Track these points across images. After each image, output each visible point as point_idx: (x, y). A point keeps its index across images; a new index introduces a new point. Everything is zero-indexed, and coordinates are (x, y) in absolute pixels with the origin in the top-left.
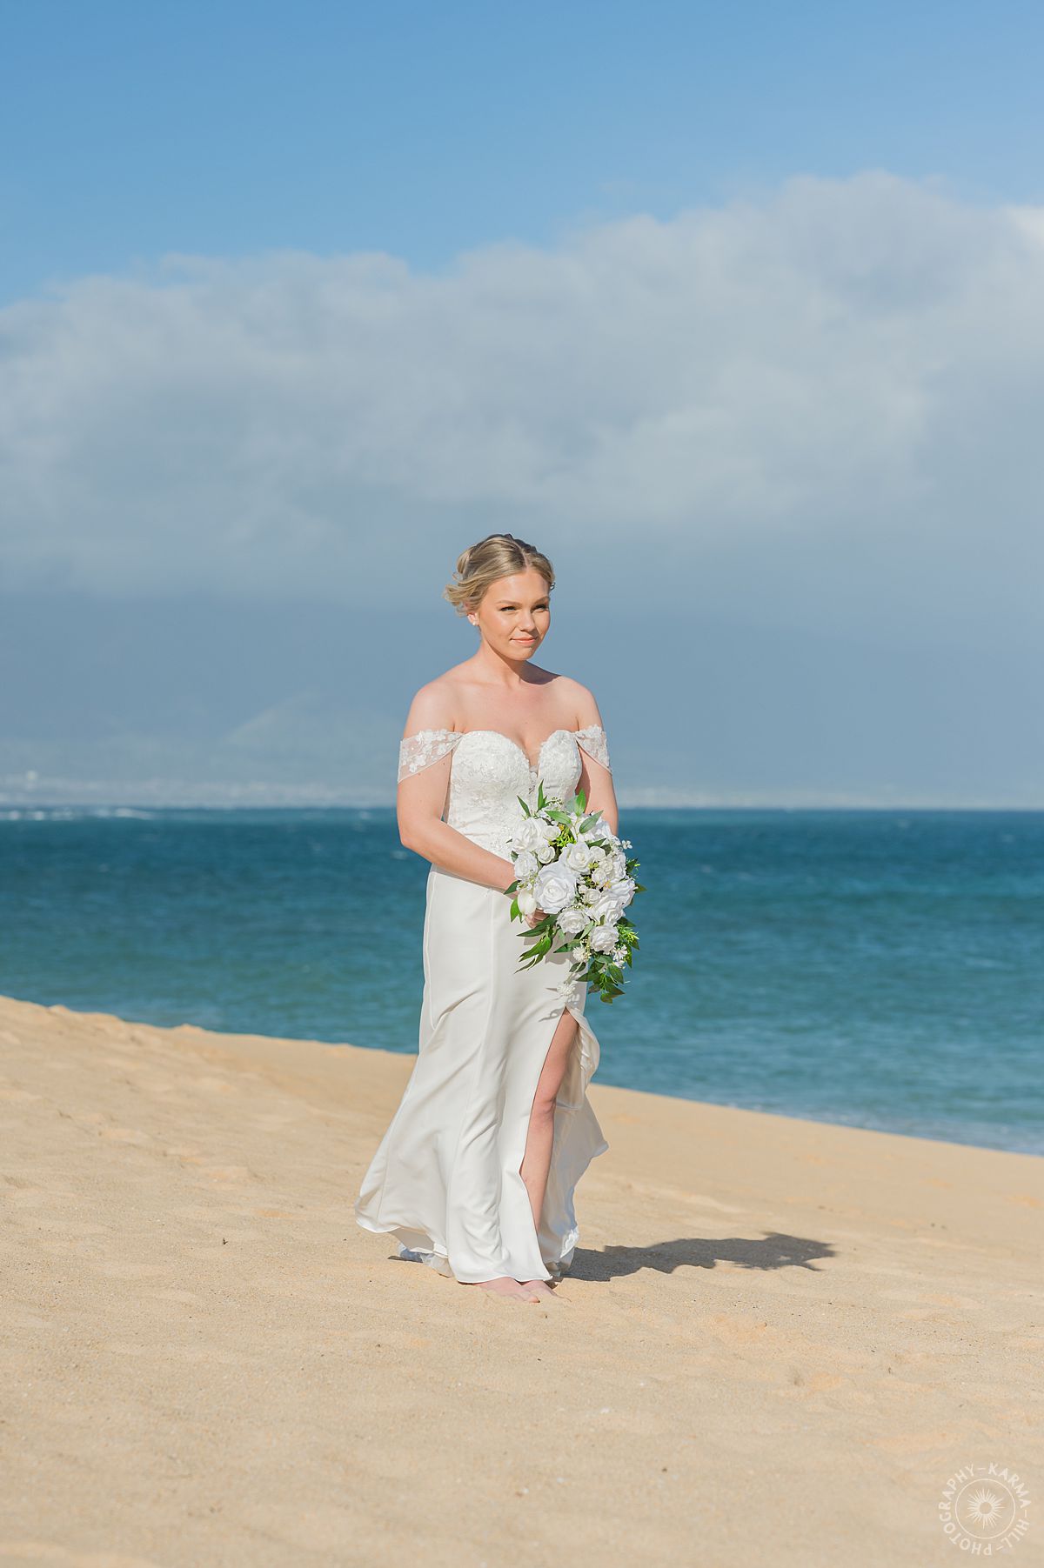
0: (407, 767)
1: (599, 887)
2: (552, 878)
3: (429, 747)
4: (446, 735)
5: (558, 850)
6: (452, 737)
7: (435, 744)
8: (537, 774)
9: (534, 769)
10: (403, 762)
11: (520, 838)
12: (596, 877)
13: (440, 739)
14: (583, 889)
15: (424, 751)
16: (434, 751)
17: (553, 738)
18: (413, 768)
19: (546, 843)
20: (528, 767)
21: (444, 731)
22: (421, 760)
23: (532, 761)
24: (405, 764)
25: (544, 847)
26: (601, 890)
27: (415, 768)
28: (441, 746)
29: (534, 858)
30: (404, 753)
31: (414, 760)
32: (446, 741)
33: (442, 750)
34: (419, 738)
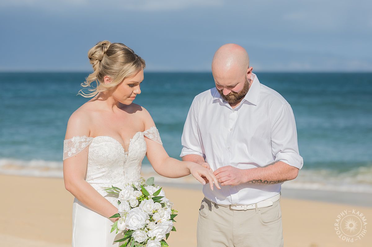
0: (67, 153)
1: (155, 222)
2: (134, 215)
3: (78, 144)
4: (86, 139)
5: (140, 202)
6: (88, 139)
7: (81, 143)
8: (128, 155)
9: (126, 153)
10: (65, 151)
11: (123, 194)
12: (154, 217)
13: (82, 140)
14: (148, 222)
15: (75, 146)
16: (80, 146)
17: (135, 137)
18: (70, 154)
19: (135, 198)
20: (124, 152)
21: (85, 137)
22: (74, 151)
23: (126, 149)
24: (66, 152)
25: (133, 200)
26: (156, 223)
27: (71, 154)
28: (83, 144)
29: (128, 204)
30: (66, 146)
31: (70, 150)
32: (85, 142)
33: (84, 145)
34: (73, 140)
